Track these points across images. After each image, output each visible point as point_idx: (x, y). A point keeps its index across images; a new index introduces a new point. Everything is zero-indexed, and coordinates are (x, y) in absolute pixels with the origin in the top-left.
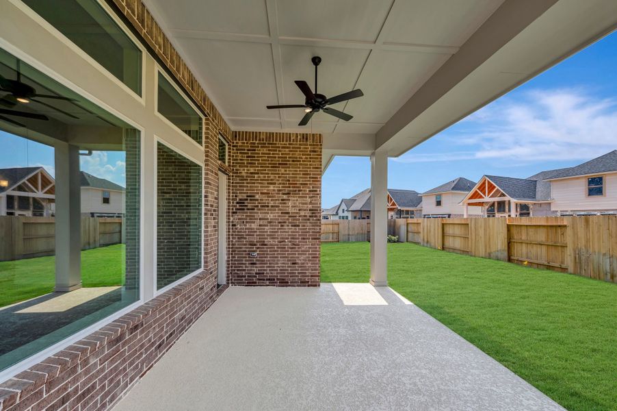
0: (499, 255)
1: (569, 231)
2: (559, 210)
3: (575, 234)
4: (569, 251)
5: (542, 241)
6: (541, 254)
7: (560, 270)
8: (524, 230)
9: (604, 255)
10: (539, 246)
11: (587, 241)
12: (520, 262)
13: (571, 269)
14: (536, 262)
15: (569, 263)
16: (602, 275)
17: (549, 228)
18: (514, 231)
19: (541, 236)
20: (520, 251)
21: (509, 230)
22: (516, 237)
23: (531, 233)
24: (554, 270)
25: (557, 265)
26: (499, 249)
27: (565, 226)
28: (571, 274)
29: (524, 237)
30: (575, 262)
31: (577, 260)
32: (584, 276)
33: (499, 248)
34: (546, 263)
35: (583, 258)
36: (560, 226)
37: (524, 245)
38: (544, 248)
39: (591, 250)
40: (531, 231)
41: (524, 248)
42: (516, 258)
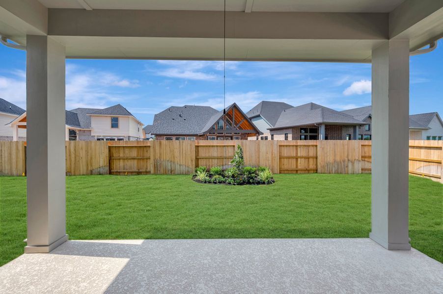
0: (102, 171)
1: (152, 149)
2: (96, 135)
3: (155, 151)
4: (152, 161)
5: (134, 157)
6: (133, 165)
7: (145, 173)
8: (121, 151)
9: (168, 161)
10: (132, 160)
11: (160, 154)
12: (118, 173)
13: (152, 172)
14: (131, 171)
15: (151, 168)
16: (167, 172)
17: (139, 148)
18: (114, 151)
19: (134, 153)
20: (118, 165)
21: (110, 151)
22: (115, 155)
23: (127, 152)
24: (141, 174)
25: (144, 170)
26: (101, 166)
27: (149, 147)
28: (152, 174)
29: (122, 155)
30: (155, 167)
31: (156, 166)
32: (159, 175)
33: (102, 164)
34: (137, 171)
35: (158, 164)
36: (145, 147)
37: (121, 160)
38: (136, 161)
39: (162, 160)
40: (127, 151)
41: (121, 163)
42: (115, 171)
